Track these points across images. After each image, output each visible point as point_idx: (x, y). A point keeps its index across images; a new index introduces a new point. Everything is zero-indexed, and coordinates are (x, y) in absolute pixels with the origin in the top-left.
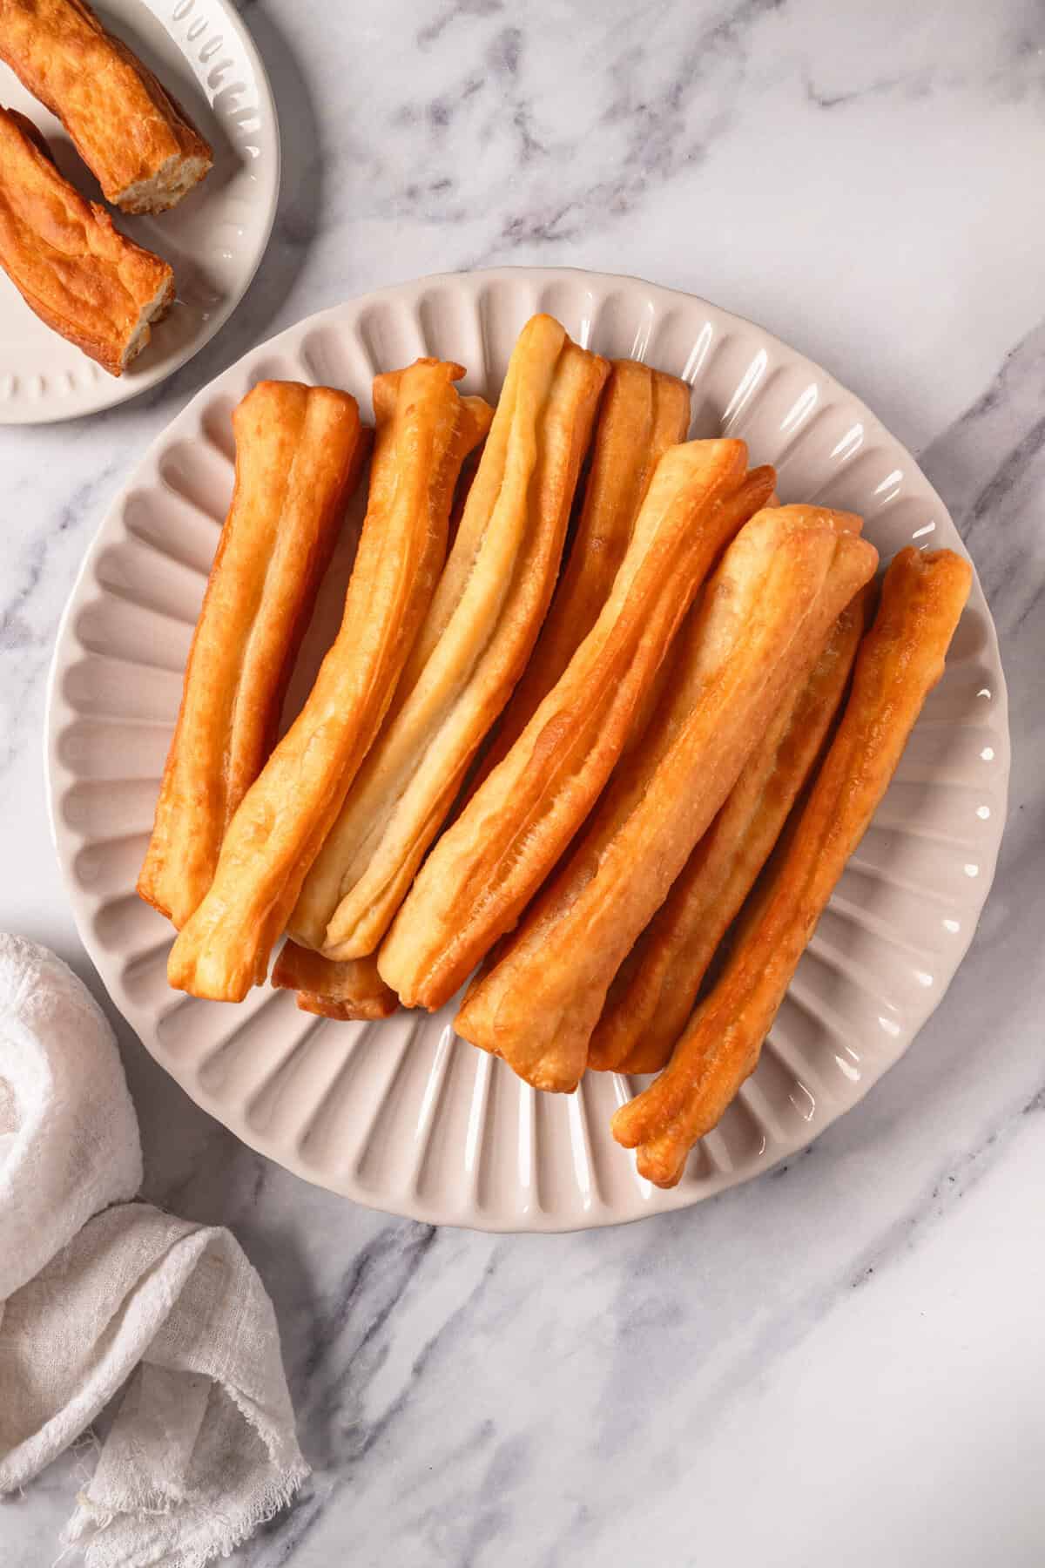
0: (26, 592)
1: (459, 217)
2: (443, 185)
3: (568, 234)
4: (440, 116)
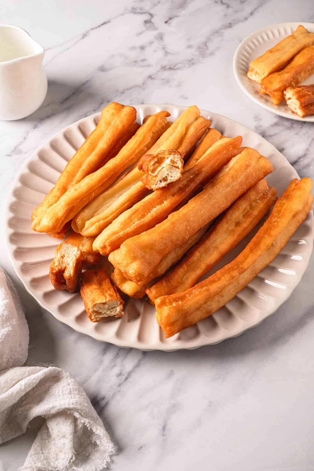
0: (22, 142)
1: (148, 66)
2: (143, 60)
3: (179, 69)
4: (142, 48)
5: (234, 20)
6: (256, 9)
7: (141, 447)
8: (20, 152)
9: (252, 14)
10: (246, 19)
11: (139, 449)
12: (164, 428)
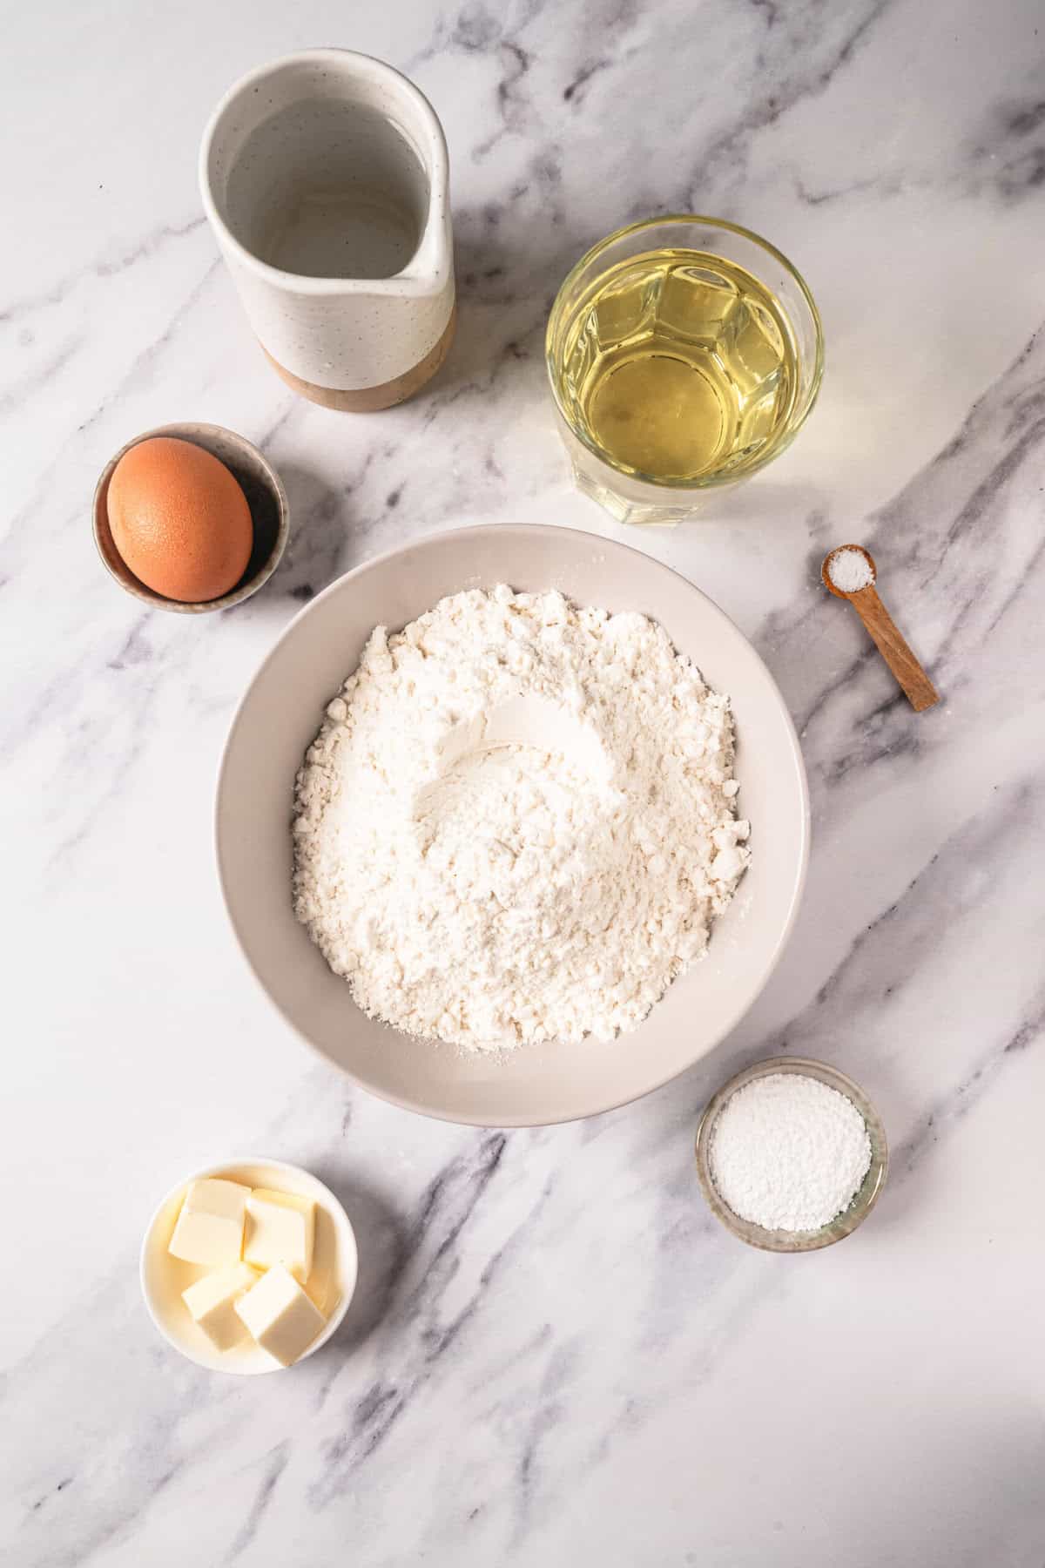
1: (509, 298)
2: (494, 273)
4: (491, 216)
5: (784, 85)
6: (861, 30)
7: (476, 1511)
8: (146, 654)
9: (845, 53)
10: (826, 77)
11: (472, 1517)
12: (526, 1464)
